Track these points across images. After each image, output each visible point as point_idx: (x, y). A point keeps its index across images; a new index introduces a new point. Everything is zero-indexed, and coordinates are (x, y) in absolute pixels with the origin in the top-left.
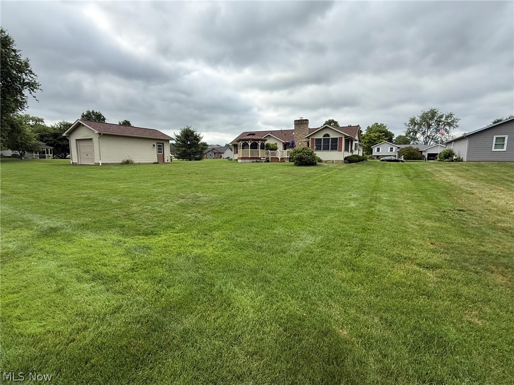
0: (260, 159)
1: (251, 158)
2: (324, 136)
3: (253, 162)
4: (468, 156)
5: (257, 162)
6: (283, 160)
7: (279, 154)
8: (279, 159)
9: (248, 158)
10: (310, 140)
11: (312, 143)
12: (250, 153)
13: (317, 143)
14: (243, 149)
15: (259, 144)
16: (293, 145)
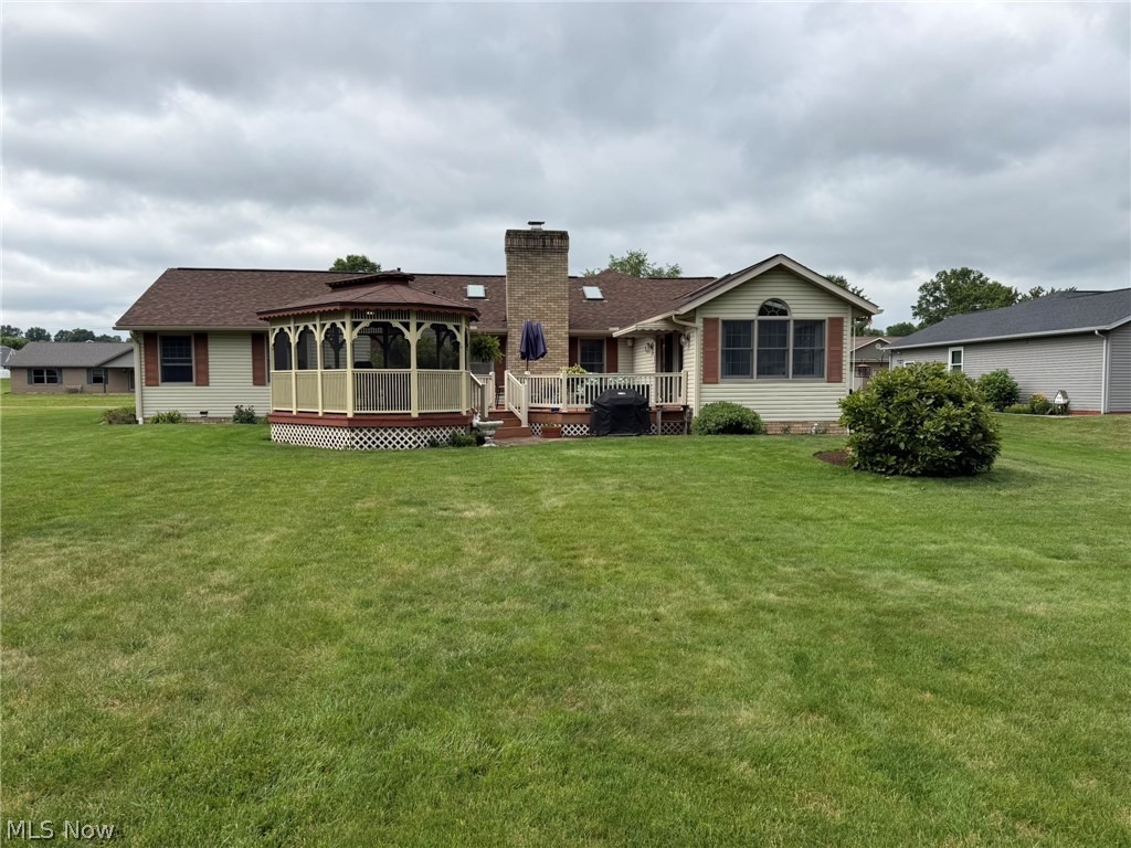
0: (465, 421)
1: (427, 421)
2: (762, 311)
3: (433, 444)
5: (456, 442)
6: (544, 424)
7: (518, 392)
8: (523, 416)
9: (404, 422)
10: (699, 323)
11: (707, 344)
12: (421, 391)
13: (728, 341)
14: (357, 365)
15: (461, 338)
16: (533, 348)
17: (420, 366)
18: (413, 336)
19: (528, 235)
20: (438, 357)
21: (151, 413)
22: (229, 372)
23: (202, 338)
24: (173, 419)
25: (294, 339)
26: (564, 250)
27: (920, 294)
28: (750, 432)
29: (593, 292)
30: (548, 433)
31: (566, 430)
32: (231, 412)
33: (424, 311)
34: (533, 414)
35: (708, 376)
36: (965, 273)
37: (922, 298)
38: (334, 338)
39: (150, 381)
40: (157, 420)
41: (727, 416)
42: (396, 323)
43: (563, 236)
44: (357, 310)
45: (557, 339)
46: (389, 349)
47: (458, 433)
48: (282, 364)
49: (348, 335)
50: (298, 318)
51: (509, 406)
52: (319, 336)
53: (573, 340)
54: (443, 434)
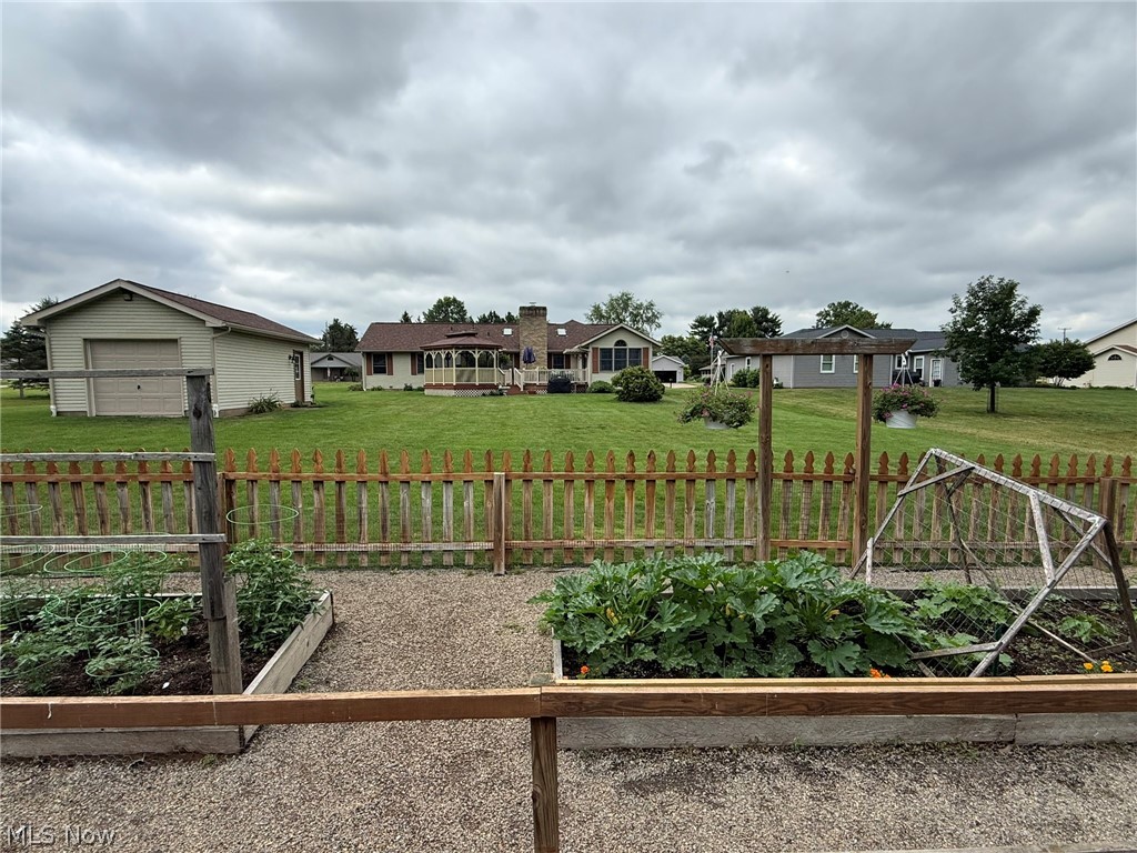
0: (496, 387)
1: (482, 387)
2: (616, 345)
3: (484, 395)
4: (795, 380)
5: (492, 394)
6: (530, 389)
7: (521, 376)
8: (521, 387)
9: (473, 387)
10: (590, 349)
11: (594, 357)
12: (479, 375)
13: (602, 357)
14: (457, 366)
15: (494, 356)
16: (529, 359)
17: (479, 366)
18: (476, 356)
19: (529, 308)
20: (486, 363)
21: (370, 387)
22: (402, 372)
23: (390, 355)
24: (379, 389)
25: (434, 357)
26: (545, 315)
27: (818, 318)
28: (609, 392)
29: (562, 332)
30: (530, 393)
31: (538, 392)
32: (403, 387)
33: (480, 347)
34: (526, 386)
35: (595, 371)
36: (847, 304)
37: (819, 321)
38: (448, 357)
39: (369, 373)
40: (373, 390)
41: (599, 386)
42: (471, 351)
43: (545, 309)
44: (457, 347)
45: (541, 354)
46: (468, 361)
47: (494, 391)
48: (429, 366)
49: (454, 356)
50: (435, 349)
51: (516, 383)
52: (443, 356)
53: (549, 355)
54: (488, 392)
